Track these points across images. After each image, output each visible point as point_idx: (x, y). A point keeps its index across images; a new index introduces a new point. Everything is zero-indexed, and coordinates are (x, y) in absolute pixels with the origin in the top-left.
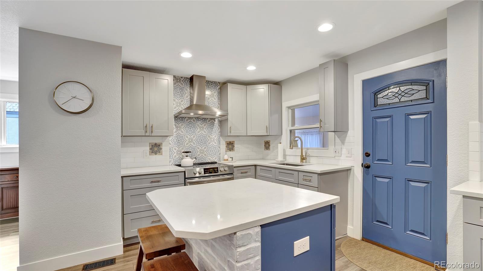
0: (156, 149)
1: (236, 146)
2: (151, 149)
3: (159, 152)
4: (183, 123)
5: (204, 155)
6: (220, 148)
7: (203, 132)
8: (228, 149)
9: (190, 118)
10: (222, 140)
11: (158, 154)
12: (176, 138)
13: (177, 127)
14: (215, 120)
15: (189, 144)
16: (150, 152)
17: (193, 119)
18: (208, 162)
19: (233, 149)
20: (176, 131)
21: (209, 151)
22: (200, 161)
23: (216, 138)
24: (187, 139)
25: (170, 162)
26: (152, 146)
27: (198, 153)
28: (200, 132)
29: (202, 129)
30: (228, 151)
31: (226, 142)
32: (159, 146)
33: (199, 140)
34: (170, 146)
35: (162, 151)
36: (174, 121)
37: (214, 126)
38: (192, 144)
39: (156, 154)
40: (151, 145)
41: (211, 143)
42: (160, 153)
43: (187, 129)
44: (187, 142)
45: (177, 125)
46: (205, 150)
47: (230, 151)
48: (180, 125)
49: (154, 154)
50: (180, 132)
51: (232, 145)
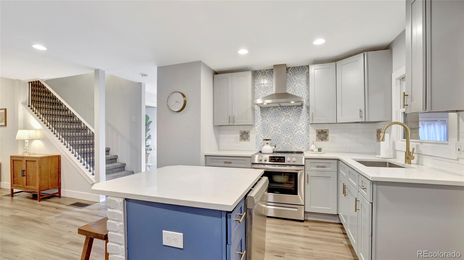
0: (245, 136)
1: (330, 135)
2: (241, 136)
3: (248, 139)
4: (268, 112)
5: (289, 144)
6: (308, 137)
7: (289, 120)
8: (319, 139)
9: (275, 107)
10: (312, 128)
12: (262, 127)
13: (262, 117)
14: (302, 107)
15: (274, 132)
16: (240, 138)
17: (277, 108)
18: (294, 151)
19: (326, 139)
20: (262, 121)
21: (296, 140)
22: (285, 149)
23: (303, 126)
24: (272, 127)
25: (256, 148)
26: (242, 133)
27: (284, 142)
28: (286, 121)
29: (287, 117)
30: (320, 140)
31: (316, 130)
32: (247, 133)
33: (284, 128)
34: (257, 134)
35: (249, 138)
36: (260, 111)
37: (301, 114)
38: (277, 132)
39: (245, 140)
41: (298, 132)
43: (272, 118)
44: (272, 130)
45: (263, 114)
46: (291, 138)
47: (322, 140)
48: (266, 114)
49: (243, 140)
50: (265, 121)
51: (325, 135)
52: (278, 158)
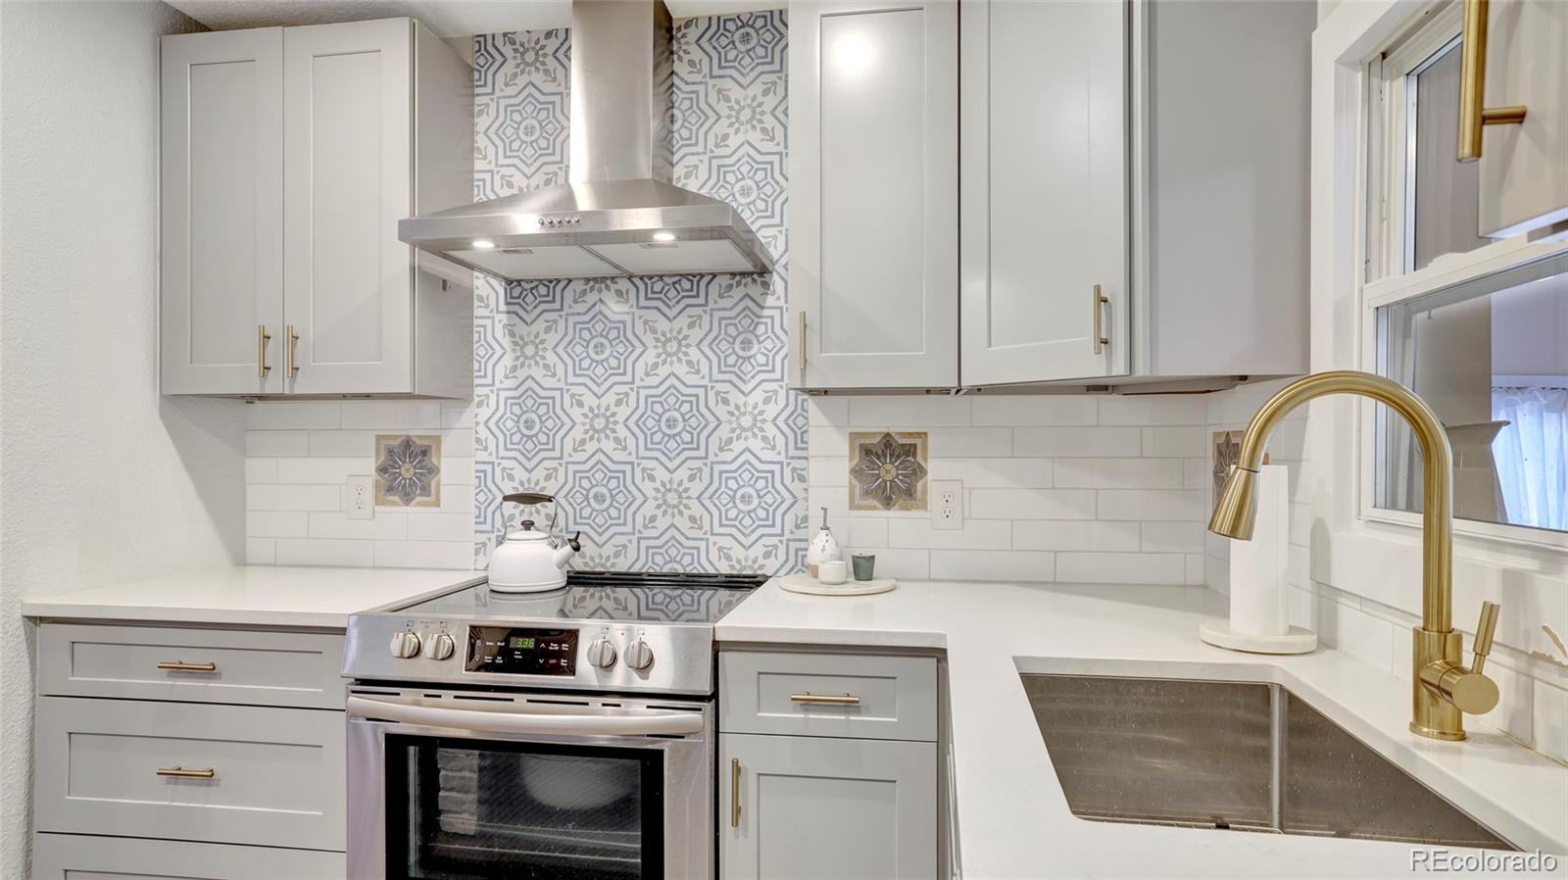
0: (407, 471)
1: (937, 469)
2: (382, 470)
3: (425, 490)
4: (555, 315)
5: (683, 523)
6: (802, 479)
7: (681, 369)
8: (867, 493)
9: (595, 280)
10: (825, 421)
11: (418, 499)
12: (517, 410)
13: (519, 343)
14: (766, 285)
15: (591, 447)
16: (377, 485)
17: (613, 287)
18: (712, 571)
19: (909, 493)
20: (514, 369)
21: (725, 499)
22: (659, 559)
23: (772, 410)
24: (576, 413)
25: (477, 552)
26: (390, 452)
27: (649, 509)
28: (663, 371)
29: (672, 347)
30: (874, 503)
31: (853, 436)
32: (425, 453)
33: (650, 423)
34: (483, 456)
35: (438, 486)
36: (503, 307)
37: (761, 329)
38: (608, 445)
39: (407, 499)
40: (382, 446)
41: (738, 446)
42: (429, 495)
43: (578, 349)
44: (578, 433)
45: (521, 329)
46: (696, 488)
47: (888, 502)
48: (540, 326)
49: (396, 499)
50: (538, 372)
51: (903, 466)
52: (529, 643)
